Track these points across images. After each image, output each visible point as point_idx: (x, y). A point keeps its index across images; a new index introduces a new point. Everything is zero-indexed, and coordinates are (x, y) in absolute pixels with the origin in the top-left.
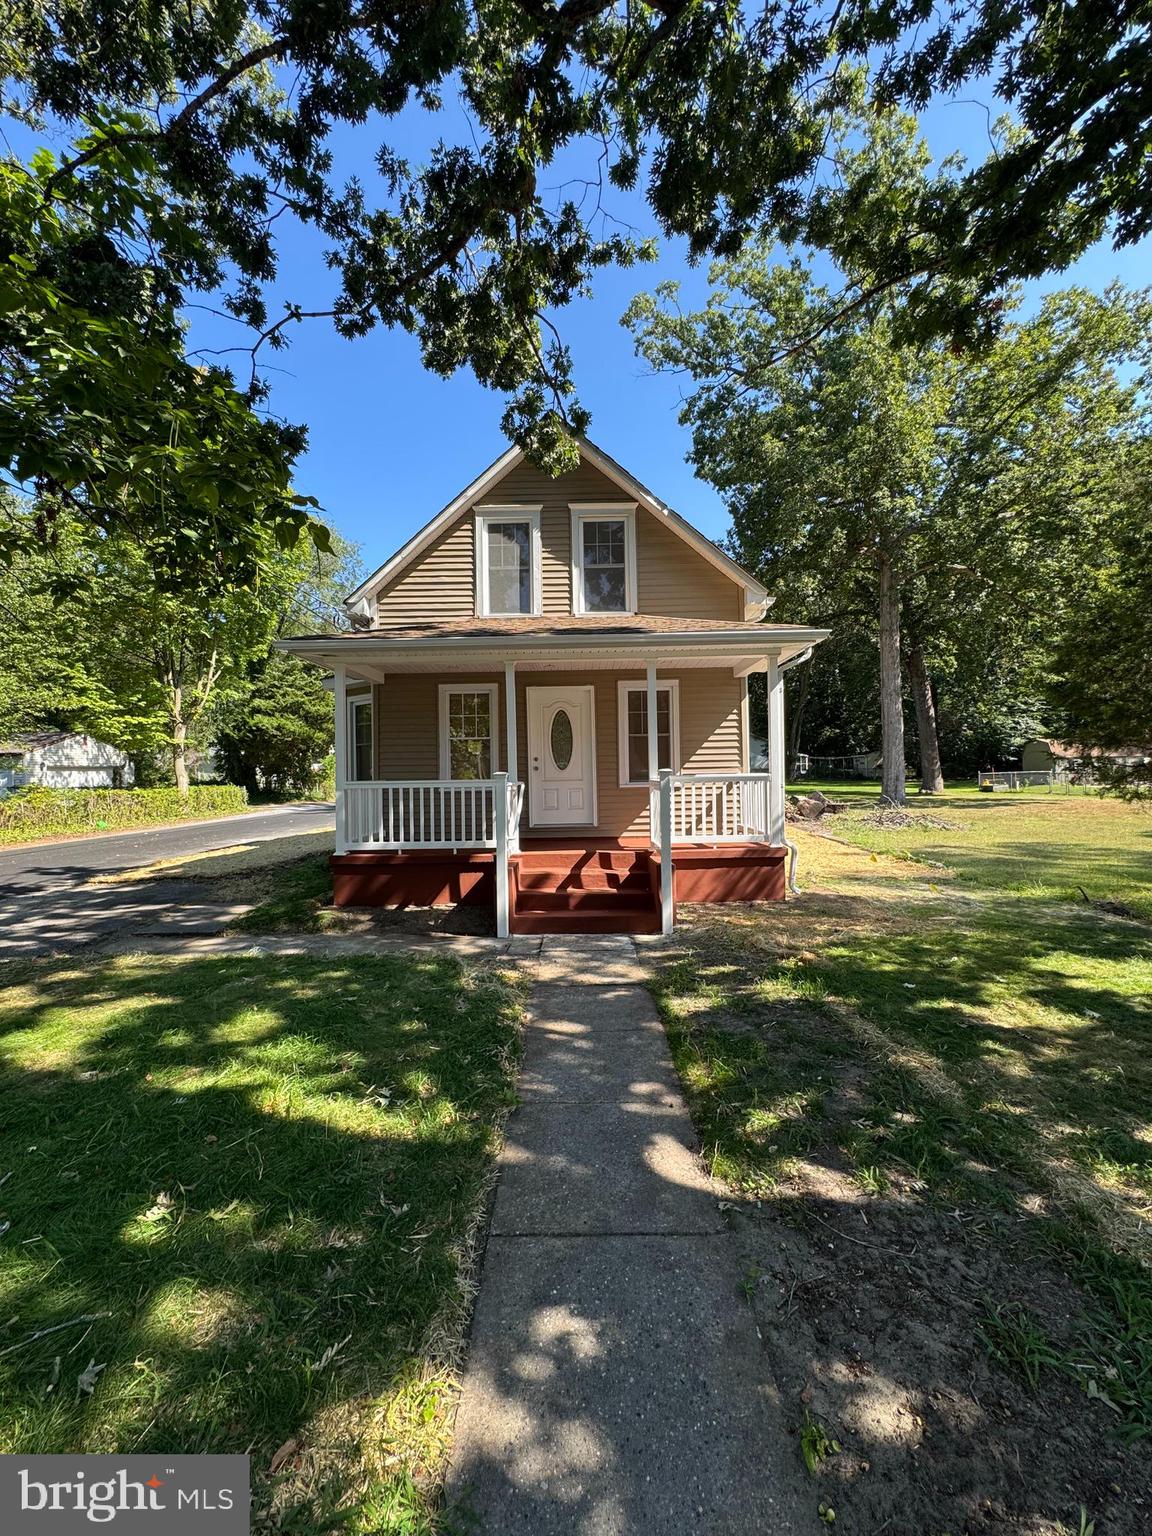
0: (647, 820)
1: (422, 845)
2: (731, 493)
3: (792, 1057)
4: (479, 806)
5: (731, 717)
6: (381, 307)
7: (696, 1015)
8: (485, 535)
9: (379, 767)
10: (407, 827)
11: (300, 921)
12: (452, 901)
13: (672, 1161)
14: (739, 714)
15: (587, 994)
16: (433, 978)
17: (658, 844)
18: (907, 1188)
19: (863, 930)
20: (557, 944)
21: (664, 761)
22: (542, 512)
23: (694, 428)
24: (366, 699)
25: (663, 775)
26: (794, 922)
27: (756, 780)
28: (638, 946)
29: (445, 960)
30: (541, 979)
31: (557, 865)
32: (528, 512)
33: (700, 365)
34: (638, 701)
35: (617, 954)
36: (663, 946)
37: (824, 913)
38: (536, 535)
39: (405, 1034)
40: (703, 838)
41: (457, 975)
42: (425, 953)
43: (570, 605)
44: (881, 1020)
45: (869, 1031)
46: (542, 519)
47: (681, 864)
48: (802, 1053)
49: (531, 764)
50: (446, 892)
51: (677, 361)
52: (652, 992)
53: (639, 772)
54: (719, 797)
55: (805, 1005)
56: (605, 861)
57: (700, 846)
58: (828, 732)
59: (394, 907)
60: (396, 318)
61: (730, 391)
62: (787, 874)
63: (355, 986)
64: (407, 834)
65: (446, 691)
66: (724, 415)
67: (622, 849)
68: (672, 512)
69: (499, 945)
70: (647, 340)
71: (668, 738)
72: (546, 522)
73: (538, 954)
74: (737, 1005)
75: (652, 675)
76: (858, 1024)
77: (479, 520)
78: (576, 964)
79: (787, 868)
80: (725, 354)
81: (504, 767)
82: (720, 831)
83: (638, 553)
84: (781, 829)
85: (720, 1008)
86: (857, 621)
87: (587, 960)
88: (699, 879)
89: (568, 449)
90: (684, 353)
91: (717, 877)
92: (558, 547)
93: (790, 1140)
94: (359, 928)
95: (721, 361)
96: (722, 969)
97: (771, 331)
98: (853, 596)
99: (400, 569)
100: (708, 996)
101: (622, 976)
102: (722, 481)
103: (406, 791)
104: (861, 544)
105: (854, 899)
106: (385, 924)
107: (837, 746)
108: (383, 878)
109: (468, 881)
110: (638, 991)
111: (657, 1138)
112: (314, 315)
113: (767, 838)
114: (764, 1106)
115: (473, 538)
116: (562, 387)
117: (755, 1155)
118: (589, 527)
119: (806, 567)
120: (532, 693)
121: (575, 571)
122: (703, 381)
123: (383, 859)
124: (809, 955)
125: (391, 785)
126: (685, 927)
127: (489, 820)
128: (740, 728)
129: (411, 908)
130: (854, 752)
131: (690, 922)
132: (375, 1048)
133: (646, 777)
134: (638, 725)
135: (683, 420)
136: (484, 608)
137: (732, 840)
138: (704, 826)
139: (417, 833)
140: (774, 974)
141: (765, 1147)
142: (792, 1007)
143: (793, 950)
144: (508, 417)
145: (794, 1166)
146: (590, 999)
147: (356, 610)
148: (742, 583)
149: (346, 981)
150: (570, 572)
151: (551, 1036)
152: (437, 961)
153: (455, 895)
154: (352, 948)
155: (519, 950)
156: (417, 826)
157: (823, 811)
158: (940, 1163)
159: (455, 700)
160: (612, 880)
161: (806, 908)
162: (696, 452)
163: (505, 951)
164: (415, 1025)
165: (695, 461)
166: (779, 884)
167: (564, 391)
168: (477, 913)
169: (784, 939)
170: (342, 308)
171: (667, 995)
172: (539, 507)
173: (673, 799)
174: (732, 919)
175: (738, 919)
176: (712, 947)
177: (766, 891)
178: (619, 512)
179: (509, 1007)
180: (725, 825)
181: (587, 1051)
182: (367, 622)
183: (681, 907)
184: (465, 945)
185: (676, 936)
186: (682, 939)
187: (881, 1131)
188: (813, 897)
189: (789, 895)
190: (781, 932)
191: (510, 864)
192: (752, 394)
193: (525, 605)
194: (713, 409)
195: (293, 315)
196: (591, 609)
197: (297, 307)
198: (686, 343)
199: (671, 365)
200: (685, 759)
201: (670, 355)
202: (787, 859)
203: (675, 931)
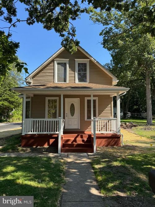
0: (91, 128)
1: (42, 133)
2: (111, 52)
3: (118, 175)
4: (54, 124)
5: (109, 106)
6: (36, 19)
7: (100, 168)
8: (57, 65)
9: (31, 115)
10: (38, 129)
11: (14, 150)
12: (48, 146)
13: (94, 191)
14: (111, 105)
15: (78, 164)
16: (46, 161)
17: (93, 133)
18: (135, 194)
19: (136, 153)
20: (71, 155)
21: (95, 115)
22: (69, 60)
23: (103, 37)
24: (29, 100)
25: (94, 118)
26: (122, 151)
27: (114, 120)
28: (89, 155)
29: (48, 157)
30: (68, 161)
31: (71, 137)
32: (66, 61)
33: (104, 23)
34: (89, 101)
35: (84, 157)
36: (94, 155)
37: (129, 149)
38: (68, 66)
39: (42, 171)
40: (103, 132)
41: (51, 160)
42: (43, 156)
43: (75, 81)
44: (136, 169)
45: (133, 171)
46: (69, 62)
47: (98, 138)
48: (120, 174)
49: (66, 115)
50: (47, 144)
51: (99, 21)
52: (91, 164)
53: (89, 117)
54: (106, 123)
55: (122, 166)
56: (82, 137)
57: (102, 134)
58: (135, 107)
59: (35, 147)
60: (39, 21)
61: (111, 28)
62: (121, 140)
63: (30, 162)
64: (38, 130)
65: (47, 99)
66: (110, 34)
67: (85, 134)
68: (97, 61)
69: (59, 155)
70: (93, 16)
71: (95, 110)
72: (70, 63)
73: (67, 157)
74: (108, 166)
75: (92, 96)
76: (131, 169)
77: (55, 62)
78: (75, 159)
79: (121, 139)
80: (110, 21)
81: (60, 116)
82: (106, 131)
83: (90, 70)
84: (120, 130)
85: (105, 167)
86: (141, 81)
87: (78, 158)
88: (102, 141)
89: (75, 48)
90: (101, 20)
91: (106, 141)
92: (72, 68)
93: (115, 188)
94: (28, 151)
95: (109, 22)
96: (106, 160)
97: (121, 16)
98: (140, 76)
99: (37, 72)
100: (103, 165)
101: (85, 161)
102: (109, 49)
103: (39, 121)
104: (141, 65)
105: (136, 146)
106: (33, 151)
107: (138, 110)
108: (32, 140)
109: (52, 141)
110: (88, 164)
111: (91, 188)
112: (22, 21)
113: (116, 133)
114: (111, 183)
115: (54, 65)
116: (73, 35)
117: (109, 190)
118: (79, 64)
119: (129, 69)
120: (66, 99)
121: (76, 73)
122: (105, 26)
123: (32, 136)
124: (124, 157)
125: (35, 120)
126: (99, 151)
127: (57, 127)
128: (111, 108)
129: (39, 147)
130: (141, 112)
131: (100, 150)
132: (37, 173)
133: (90, 118)
134: (89, 107)
135: (101, 34)
136: (56, 81)
137: (109, 133)
138: (103, 129)
139: (41, 130)
140: (116, 161)
141: (111, 189)
142: (119, 167)
143: (121, 156)
144: (62, 42)
145: (116, 192)
146: (78, 165)
147: (27, 80)
148: (112, 77)
149: (28, 161)
150: (75, 74)
151: (71, 172)
152: (46, 158)
153: (48, 144)
154: (27, 155)
155: (63, 156)
156: (41, 129)
157: (132, 127)
158: (141, 191)
159: (49, 101)
160: (83, 141)
161: (125, 148)
162: (104, 42)
163: (60, 156)
164: (44, 169)
165: (103, 44)
166: (119, 143)
167: (74, 36)
168: (54, 148)
169: (119, 154)
170: (28, 19)
171: (94, 165)
172: (68, 59)
173: (96, 123)
174: (109, 150)
175: (110, 150)
176: (104, 155)
177: (116, 144)
178: (86, 61)
179: (62, 166)
180: (108, 129)
181: (78, 174)
182: (30, 83)
183: (98, 147)
184: (51, 155)
185: (97, 153)
186: (98, 154)
187: (132, 186)
188: (127, 146)
189: (121, 145)
190: (119, 153)
191: (61, 137)
192: (116, 30)
193: (65, 81)
194: (107, 33)
195: (18, 21)
196: (79, 82)
197: (19, 19)
198: (102, 18)
199: (97, 22)
200: (99, 114)
201: (98, 20)
202: (121, 137)
203: (96, 152)
